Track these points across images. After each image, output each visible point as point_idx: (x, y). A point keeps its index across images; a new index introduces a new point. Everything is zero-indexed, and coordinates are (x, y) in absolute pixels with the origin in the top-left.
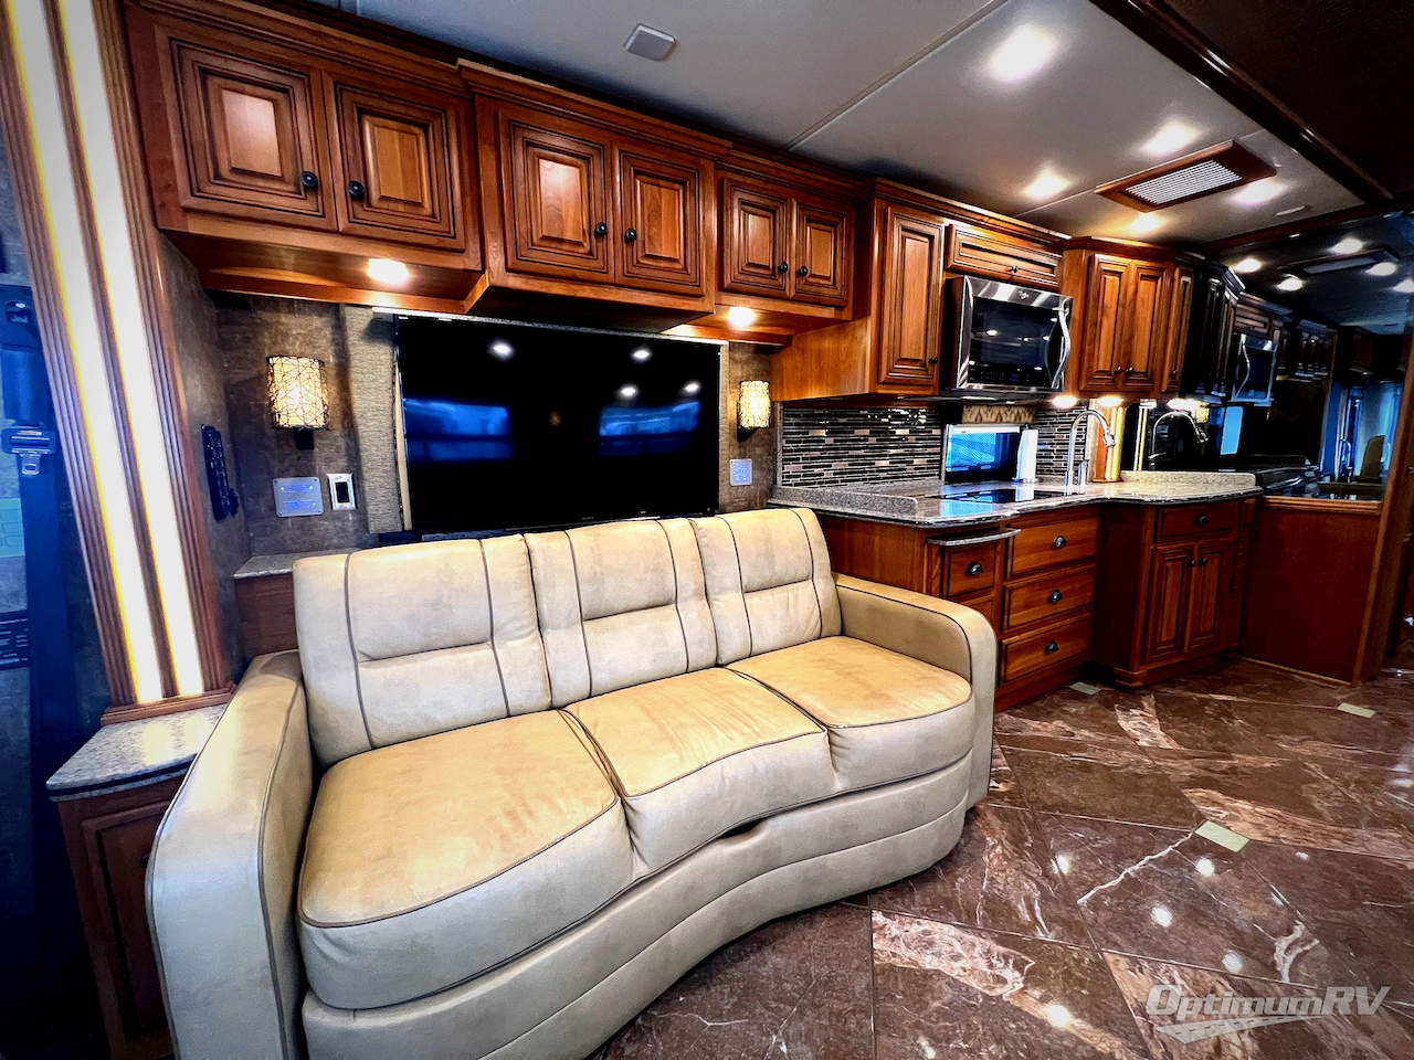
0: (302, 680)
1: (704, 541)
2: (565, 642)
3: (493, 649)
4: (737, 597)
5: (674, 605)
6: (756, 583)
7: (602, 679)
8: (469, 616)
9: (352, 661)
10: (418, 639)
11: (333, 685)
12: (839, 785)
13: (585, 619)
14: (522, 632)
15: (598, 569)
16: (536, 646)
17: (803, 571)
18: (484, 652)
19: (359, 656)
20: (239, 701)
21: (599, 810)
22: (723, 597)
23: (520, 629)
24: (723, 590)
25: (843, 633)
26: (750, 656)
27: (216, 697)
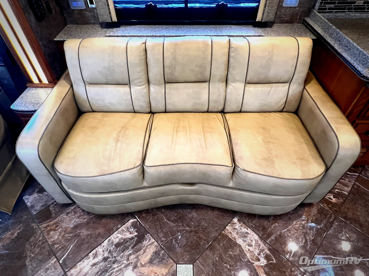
0: (72, 86)
1: (232, 54)
2: (156, 91)
3: (130, 88)
4: (241, 85)
5: (208, 83)
6: (255, 80)
8: (120, 74)
9: (84, 84)
10: (104, 80)
12: (231, 184)
13: (166, 82)
14: (140, 84)
15: (173, 63)
16: (146, 90)
17: (286, 78)
18: (126, 89)
19: (86, 82)
22: (234, 84)
23: (139, 83)
24: (234, 81)
25: (296, 112)
26: (240, 112)
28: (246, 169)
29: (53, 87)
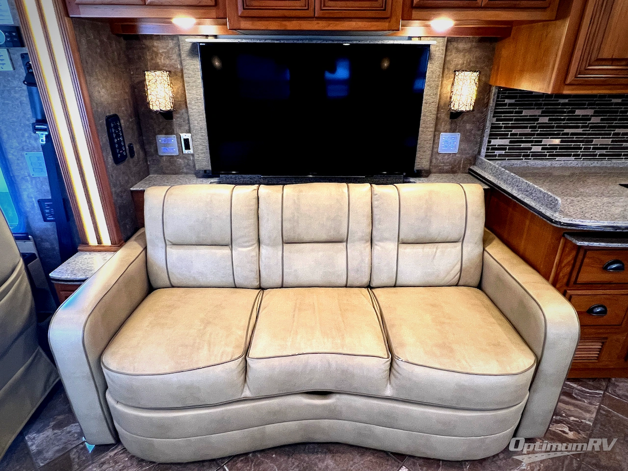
0: (145, 248)
1: (375, 203)
2: (270, 254)
3: (232, 250)
4: (392, 246)
5: (345, 244)
6: (412, 237)
7: (288, 280)
8: (219, 231)
9: (164, 244)
10: (194, 239)
11: (157, 254)
13: (284, 242)
14: (247, 244)
15: (296, 214)
16: (254, 253)
17: (455, 235)
18: (226, 251)
19: (167, 241)
20: (121, 253)
21: (228, 359)
22: (381, 244)
23: (246, 242)
24: (382, 240)
25: (479, 286)
26: (395, 286)
27: (114, 248)
28: (410, 361)
29: (115, 251)
